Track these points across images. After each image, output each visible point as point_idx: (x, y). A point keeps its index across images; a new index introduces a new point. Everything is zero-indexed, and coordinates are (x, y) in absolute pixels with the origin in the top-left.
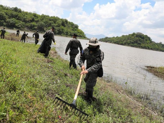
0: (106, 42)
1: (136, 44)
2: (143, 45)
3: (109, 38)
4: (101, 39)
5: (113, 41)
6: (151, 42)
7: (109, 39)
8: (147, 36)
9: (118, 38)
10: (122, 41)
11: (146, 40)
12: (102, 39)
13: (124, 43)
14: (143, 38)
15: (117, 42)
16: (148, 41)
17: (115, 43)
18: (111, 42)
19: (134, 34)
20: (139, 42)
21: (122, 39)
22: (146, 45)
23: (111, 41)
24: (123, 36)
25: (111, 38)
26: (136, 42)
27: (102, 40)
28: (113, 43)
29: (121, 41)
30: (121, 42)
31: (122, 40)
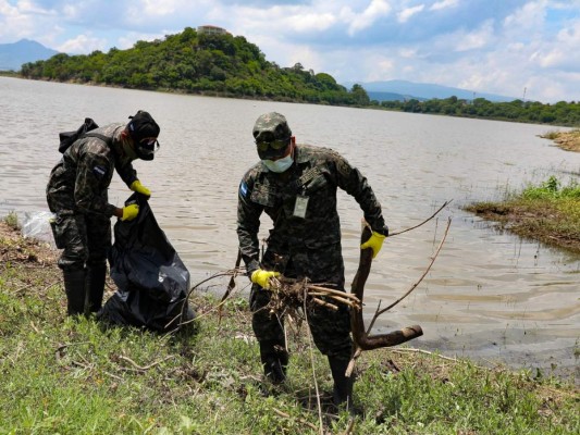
0: (63, 79)
1: (203, 81)
2: (234, 82)
3: (74, 58)
4: (31, 66)
5: (96, 75)
6: (265, 66)
7: (72, 65)
8: (242, 40)
9: (122, 59)
10: (142, 72)
11: (245, 59)
12: (39, 64)
13: (150, 82)
14: (231, 51)
15: (117, 75)
16: (253, 64)
17: (109, 82)
18: (87, 80)
19: (188, 35)
20: (217, 70)
21: (138, 60)
22: (249, 81)
23: (85, 74)
24: (141, 45)
25: (84, 57)
26: (205, 70)
27: (35, 71)
28: (99, 82)
29: (138, 71)
30: (135, 74)
31: (142, 66)
